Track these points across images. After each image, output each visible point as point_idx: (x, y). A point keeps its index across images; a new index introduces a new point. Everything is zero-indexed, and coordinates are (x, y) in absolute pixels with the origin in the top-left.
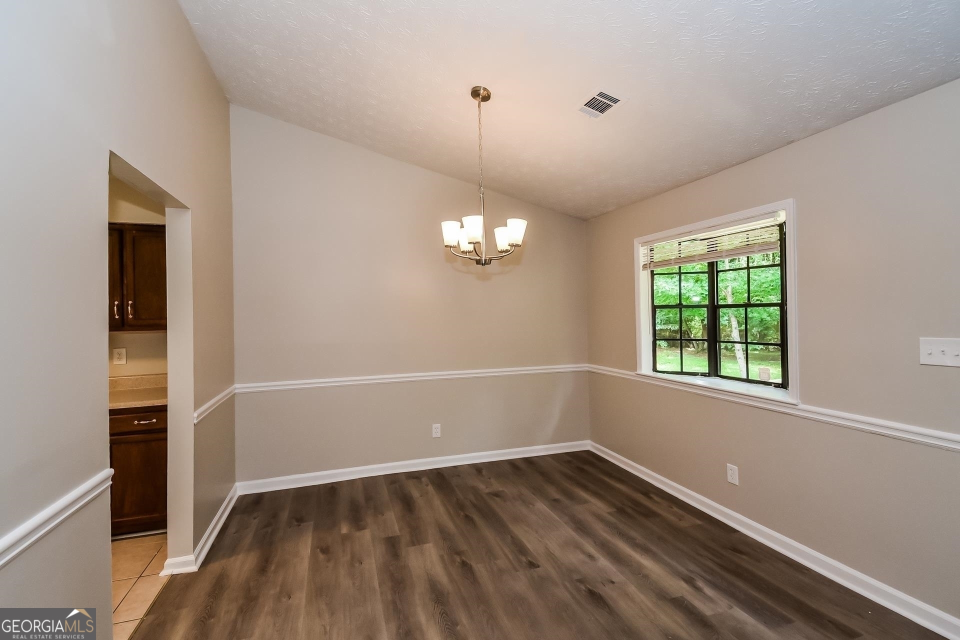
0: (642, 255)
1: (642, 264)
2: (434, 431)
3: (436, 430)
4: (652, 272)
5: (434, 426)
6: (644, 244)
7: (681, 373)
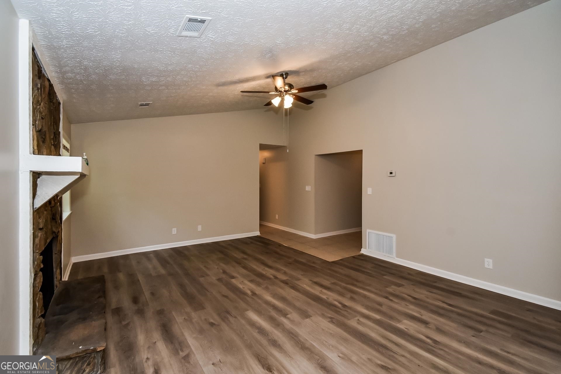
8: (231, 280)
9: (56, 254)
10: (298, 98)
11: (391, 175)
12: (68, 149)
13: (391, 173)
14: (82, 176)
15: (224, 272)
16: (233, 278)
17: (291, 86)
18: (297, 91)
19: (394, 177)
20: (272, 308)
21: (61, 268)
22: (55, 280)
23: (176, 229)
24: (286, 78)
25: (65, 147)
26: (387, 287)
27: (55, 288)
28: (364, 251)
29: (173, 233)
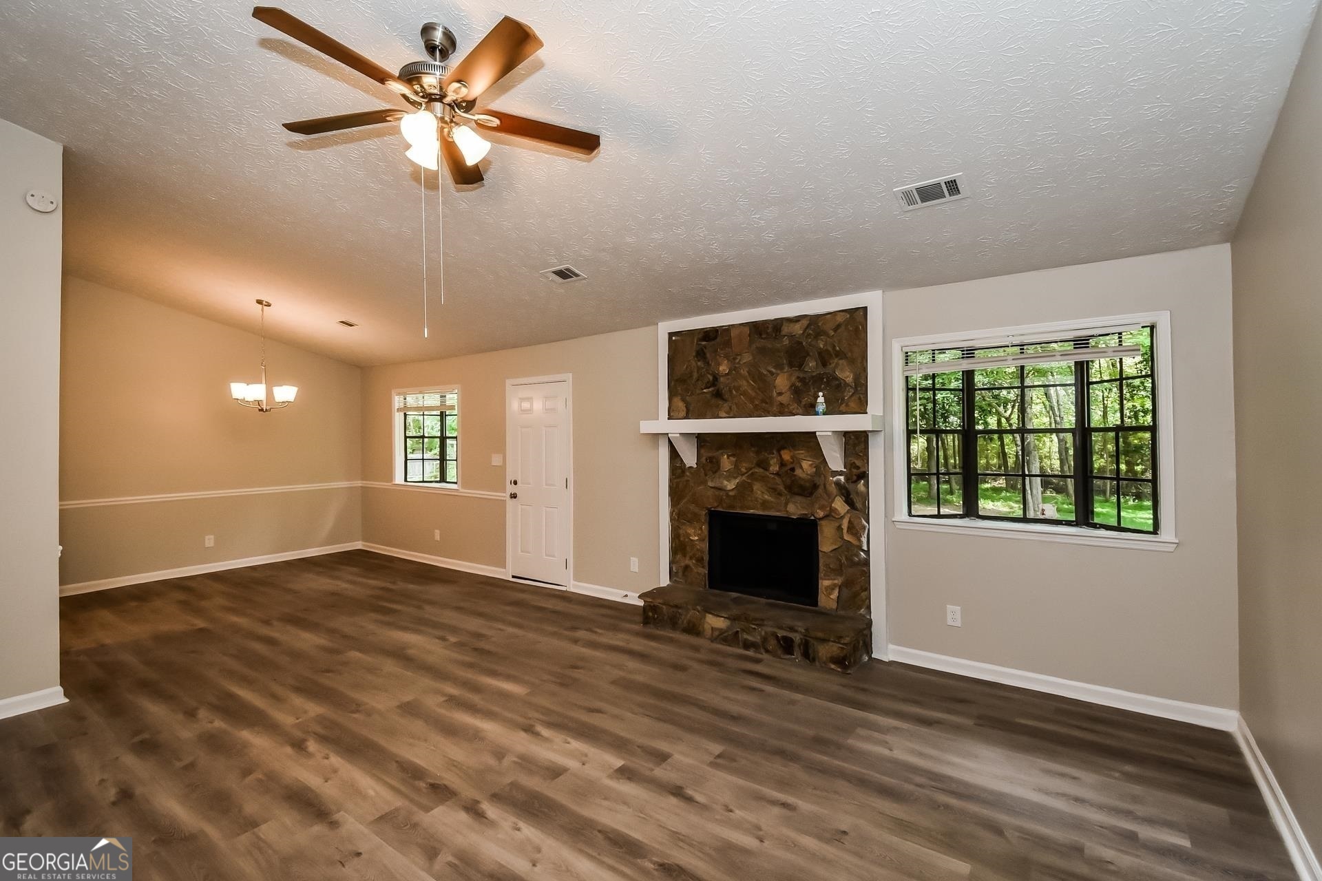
0: (397, 401)
1: (397, 407)
2: (207, 541)
3: (210, 541)
4: (405, 414)
5: (207, 537)
6: (399, 394)
7: (423, 482)
20: (478, 706)
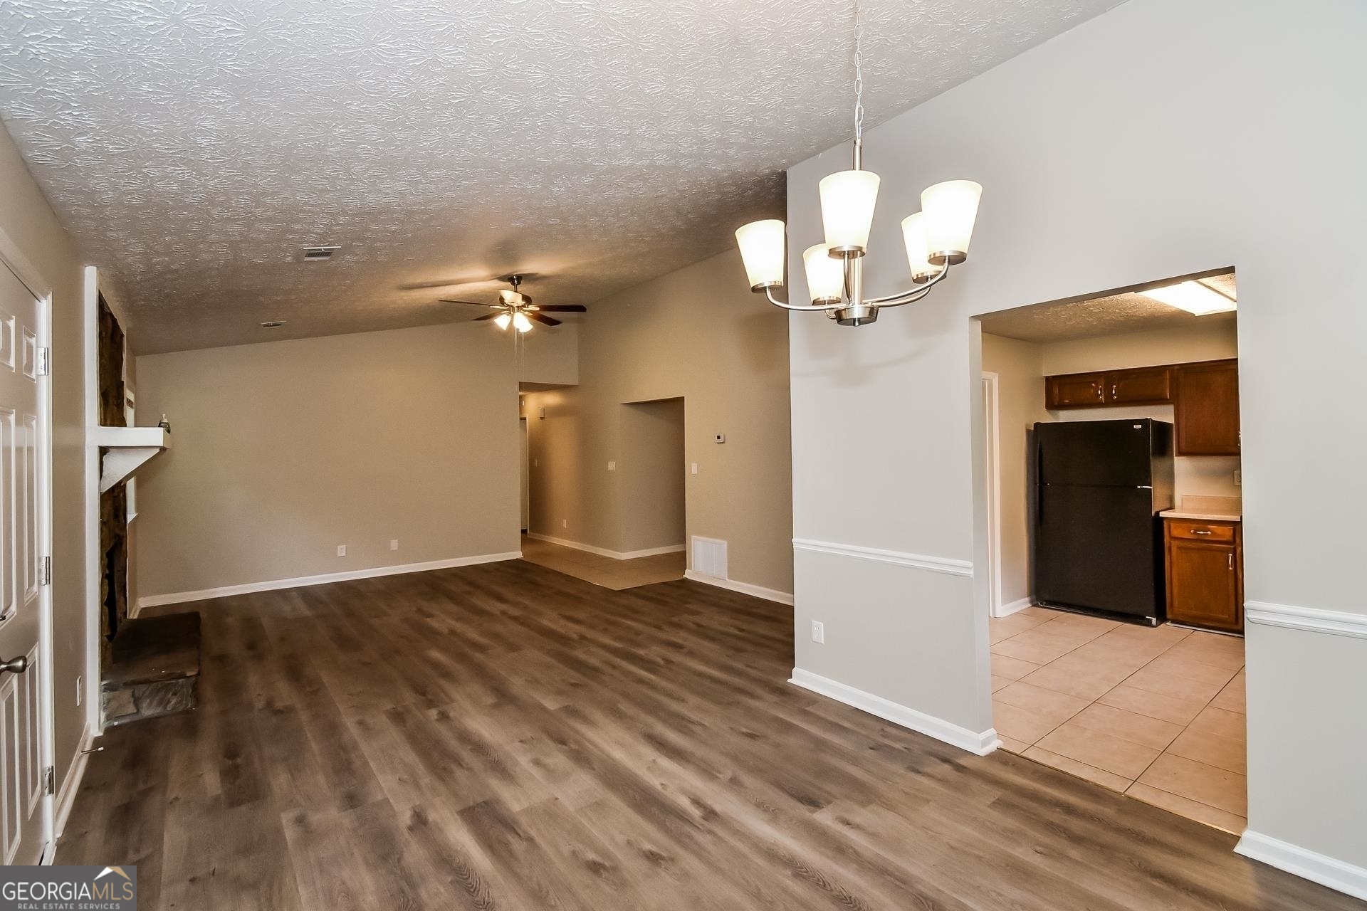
8: (425, 619)
9: (119, 571)
10: (538, 318)
11: (719, 441)
12: (132, 403)
13: (719, 437)
14: (163, 449)
15: (420, 610)
16: (429, 617)
17: (527, 300)
18: (538, 309)
19: (723, 445)
21: (126, 598)
22: (118, 611)
23: (344, 546)
24: (519, 283)
25: (129, 402)
26: (673, 616)
27: (118, 623)
28: (689, 575)
29: (339, 555)
